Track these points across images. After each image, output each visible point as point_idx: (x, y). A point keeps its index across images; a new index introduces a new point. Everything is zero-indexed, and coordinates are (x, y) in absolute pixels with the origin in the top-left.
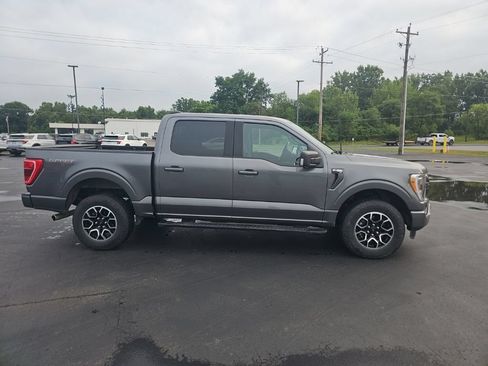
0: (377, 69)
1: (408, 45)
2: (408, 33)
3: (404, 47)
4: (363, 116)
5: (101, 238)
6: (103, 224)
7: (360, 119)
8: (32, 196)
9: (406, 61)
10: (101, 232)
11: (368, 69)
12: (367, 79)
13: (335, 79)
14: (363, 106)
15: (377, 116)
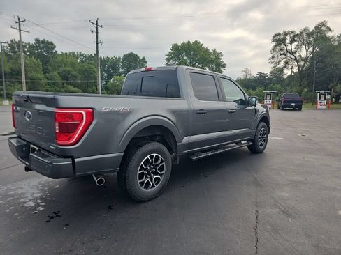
0: (52, 44)
1: (97, 33)
2: (97, 24)
3: (95, 33)
4: (47, 78)
5: (153, 186)
6: (153, 172)
7: (46, 80)
8: (76, 160)
9: (97, 44)
10: (151, 180)
11: (44, 42)
12: (43, 50)
13: (10, 45)
14: (45, 71)
15: (59, 80)
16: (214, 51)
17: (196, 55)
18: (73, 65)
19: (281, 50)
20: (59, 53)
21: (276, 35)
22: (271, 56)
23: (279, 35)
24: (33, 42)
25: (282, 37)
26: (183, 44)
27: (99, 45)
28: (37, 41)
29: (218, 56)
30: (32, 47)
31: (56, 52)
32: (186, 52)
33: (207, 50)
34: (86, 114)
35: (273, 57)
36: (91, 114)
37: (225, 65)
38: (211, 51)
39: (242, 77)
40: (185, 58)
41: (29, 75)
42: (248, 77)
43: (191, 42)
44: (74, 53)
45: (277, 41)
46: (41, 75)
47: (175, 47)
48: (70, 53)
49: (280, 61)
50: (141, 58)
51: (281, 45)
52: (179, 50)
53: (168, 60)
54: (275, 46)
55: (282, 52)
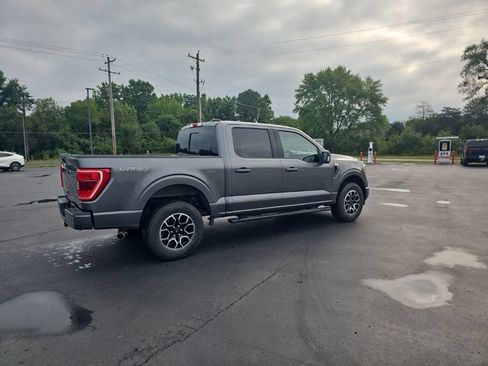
0: (148, 84)
1: (198, 69)
2: (197, 59)
3: (195, 70)
4: (144, 130)
5: (179, 246)
6: (180, 232)
7: (141, 132)
8: (95, 214)
9: (198, 83)
10: (178, 240)
11: (139, 83)
12: (139, 93)
13: (102, 90)
14: (141, 120)
15: (157, 130)
16: (368, 79)
17: (339, 88)
18: (174, 110)
19: (480, 70)
20: (159, 96)
21: (469, 49)
22: (461, 80)
23: (474, 47)
24: (127, 84)
25: (479, 51)
26: (321, 74)
27: (201, 85)
28: (132, 82)
29: (374, 86)
30: (126, 90)
31: (154, 95)
32: (325, 84)
33: (356, 80)
34: (104, 173)
35: (465, 83)
36: (108, 174)
37: (386, 99)
38: (364, 79)
39: (418, 116)
40: (324, 92)
41: (122, 126)
42: (427, 115)
43: (333, 69)
44: (176, 95)
45: (471, 57)
46: (136, 126)
47: (309, 78)
48: (172, 96)
49: (478, 88)
50: (262, 96)
51: (479, 63)
52: (314, 82)
53: (299, 97)
54: (469, 66)
55: (481, 75)
